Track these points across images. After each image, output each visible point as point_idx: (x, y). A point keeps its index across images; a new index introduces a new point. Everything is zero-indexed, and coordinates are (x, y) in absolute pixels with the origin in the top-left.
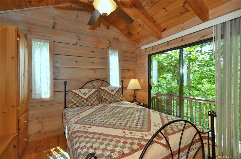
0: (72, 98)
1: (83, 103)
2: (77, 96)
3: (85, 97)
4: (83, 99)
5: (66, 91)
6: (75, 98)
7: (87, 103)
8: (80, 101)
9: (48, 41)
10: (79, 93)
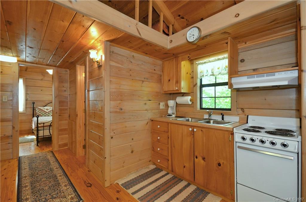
0: (38, 112)
1: (45, 115)
2: (41, 110)
3: (47, 111)
4: (45, 112)
5: (33, 108)
6: (40, 111)
7: (49, 114)
8: (44, 113)
9: (22, 78)
10: (43, 109)
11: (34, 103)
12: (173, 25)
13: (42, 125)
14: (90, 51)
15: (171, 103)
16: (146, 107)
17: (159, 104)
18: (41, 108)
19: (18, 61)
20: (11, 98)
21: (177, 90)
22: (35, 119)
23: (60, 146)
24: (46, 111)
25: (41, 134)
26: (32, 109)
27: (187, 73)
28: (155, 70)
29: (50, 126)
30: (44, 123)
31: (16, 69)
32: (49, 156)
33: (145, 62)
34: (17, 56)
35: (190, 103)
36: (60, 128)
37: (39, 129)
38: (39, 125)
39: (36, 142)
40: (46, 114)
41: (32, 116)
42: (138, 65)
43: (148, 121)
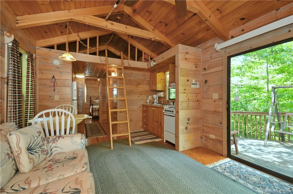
0: (93, 103)
11: (91, 98)
12: (150, 56)
13: (95, 109)
14: (112, 73)
15: (155, 96)
16: (139, 98)
17: (148, 97)
18: (94, 101)
19: (85, 77)
20: (82, 95)
21: (155, 89)
22: (92, 107)
23: (103, 120)
24: (97, 102)
25: (94, 114)
26: (90, 101)
27: (161, 79)
28: (145, 78)
29: (98, 110)
30: (95, 108)
31: (84, 81)
32: (98, 124)
33: (139, 75)
34: (85, 75)
35: (163, 96)
36: (103, 111)
37: (93, 111)
38: (93, 110)
39: (92, 119)
40: (96, 104)
41: (90, 105)
42: (134, 77)
43: (140, 106)
